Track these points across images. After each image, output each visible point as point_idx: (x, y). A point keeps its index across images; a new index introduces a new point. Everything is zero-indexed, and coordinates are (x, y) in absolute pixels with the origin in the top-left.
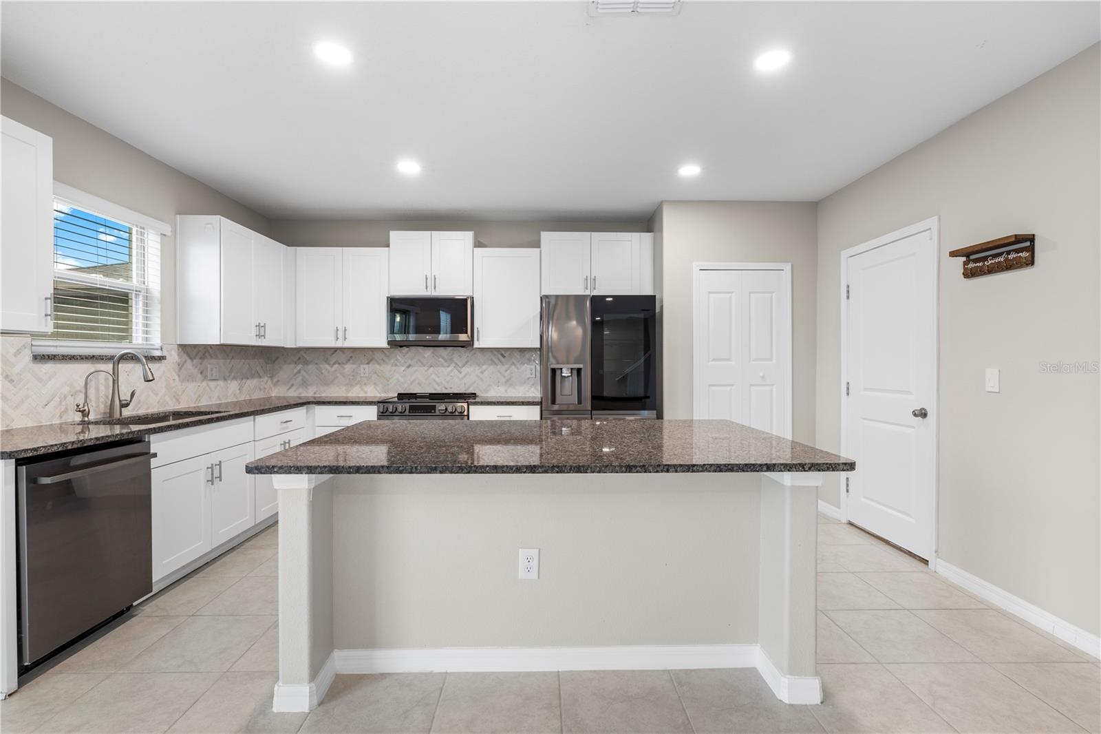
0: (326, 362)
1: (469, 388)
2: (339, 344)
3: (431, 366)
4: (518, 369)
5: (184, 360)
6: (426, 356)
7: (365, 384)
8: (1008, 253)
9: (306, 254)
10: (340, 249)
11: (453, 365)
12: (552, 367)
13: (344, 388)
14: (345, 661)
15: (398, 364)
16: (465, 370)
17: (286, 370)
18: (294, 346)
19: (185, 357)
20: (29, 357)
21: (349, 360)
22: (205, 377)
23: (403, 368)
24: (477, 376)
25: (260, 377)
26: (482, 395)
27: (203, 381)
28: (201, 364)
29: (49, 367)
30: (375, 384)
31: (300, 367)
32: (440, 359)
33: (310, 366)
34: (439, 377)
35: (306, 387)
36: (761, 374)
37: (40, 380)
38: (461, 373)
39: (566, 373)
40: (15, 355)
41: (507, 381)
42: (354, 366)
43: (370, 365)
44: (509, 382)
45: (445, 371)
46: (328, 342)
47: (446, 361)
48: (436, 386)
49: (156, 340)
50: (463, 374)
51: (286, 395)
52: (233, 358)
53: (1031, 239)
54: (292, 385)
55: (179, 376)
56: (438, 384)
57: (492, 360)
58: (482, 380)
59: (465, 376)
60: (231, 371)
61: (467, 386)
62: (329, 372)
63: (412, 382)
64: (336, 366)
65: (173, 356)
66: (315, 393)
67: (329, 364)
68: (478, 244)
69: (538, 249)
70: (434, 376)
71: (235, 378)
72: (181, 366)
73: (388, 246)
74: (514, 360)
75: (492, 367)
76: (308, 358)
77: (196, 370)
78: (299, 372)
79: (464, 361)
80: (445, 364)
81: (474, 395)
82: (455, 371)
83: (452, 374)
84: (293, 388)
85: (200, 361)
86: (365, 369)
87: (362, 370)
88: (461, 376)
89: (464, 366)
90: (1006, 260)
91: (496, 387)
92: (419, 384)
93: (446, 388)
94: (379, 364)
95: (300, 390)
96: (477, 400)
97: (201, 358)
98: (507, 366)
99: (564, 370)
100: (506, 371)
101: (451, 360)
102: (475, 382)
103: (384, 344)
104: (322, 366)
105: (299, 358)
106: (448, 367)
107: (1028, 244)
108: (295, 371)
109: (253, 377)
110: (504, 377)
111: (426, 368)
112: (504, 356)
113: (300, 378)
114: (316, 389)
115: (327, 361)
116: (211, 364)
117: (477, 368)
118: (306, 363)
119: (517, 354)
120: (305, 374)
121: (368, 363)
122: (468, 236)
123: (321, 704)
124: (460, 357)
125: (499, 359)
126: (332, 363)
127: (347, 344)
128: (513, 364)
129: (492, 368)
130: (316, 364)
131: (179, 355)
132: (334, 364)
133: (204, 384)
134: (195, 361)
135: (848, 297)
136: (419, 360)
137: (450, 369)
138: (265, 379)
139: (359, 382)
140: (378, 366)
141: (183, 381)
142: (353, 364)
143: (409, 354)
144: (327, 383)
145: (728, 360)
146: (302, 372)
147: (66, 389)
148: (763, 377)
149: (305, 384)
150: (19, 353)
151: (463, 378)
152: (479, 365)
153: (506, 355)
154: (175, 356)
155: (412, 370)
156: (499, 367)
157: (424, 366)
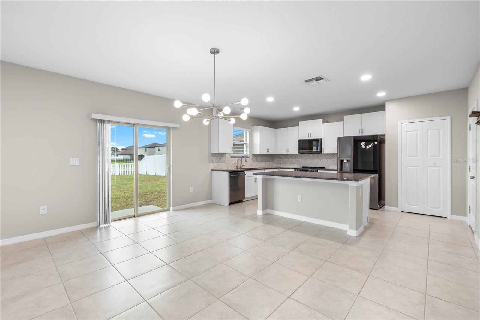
2: (287, 153)
3: (312, 159)
6: (311, 156)
7: (295, 164)
9: (279, 130)
10: (287, 128)
11: (318, 159)
12: (341, 159)
13: (289, 165)
14: (269, 211)
15: (303, 158)
16: (322, 160)
17: (276, 160)
18: (276, 154)
19: (253, 157)
20: (230, 157)
21: (290, 157)
22: (257, 161)
23: (304, 160)
24: (326, 162)
25: (270, 162)
26: (327, 168)
29: (232, 159)
30: (297, 164)
31: (279, 159)
32: (315, 157)
33: (281, 159)
36: (433, 162)
37: (231, 161)
39: (345, 161)
41: (335, 164)
42: (292, 159)
45: (316, 160)
46: (284, 153)
47: (316, 157)
48: (314, 165)
49: (248, 154)
50: (322, 161)
51: (276, 166)
52: (263, 157)
54: (277, 164)
57: (330, 157)
58: (327, 163)
60: (263, 160)
61: (323, 165)
63: (307, 163)
64: (287, 159)
65: (251, 157)
66: (282, 166)
68: (324, 122)
69: (343, 122)
70: (313, 162)
71: (264, 162)
72: (253, 159)
73: (298, 126)
78: (279, 160)
79: (322, 158)
80: (316, 158)
81: (324, 168)
82: (319, 160)
86: (294, 160)
88: (321, 162)
91: (332, 166)
92: (309, 164)
93: (316, 166)
94: (298, 158)
95: (279, 165)
96: (325, 169)
97: (257, 157)
99: (345, 160)
100: (335, 160)
101: (318, 157)
102: (325, 164)
103: (297, 153)
104: (284, 159)
105: (279, 157)
109: (268, 161)
110: (334, 162)
112: (334, 156)
113: (279, 162)
116: (259, 158)
117: (326, 160)
118: (280, 158)
121: (295, 158)
122: (321, 120)
123: (263, 215)
124: (321, 156)
125: (333, 157)
127: (289, 153)
129: (330, 160)
133: (257, 163)
134: (255, 158)
136: (309, 157)
137: (318, 160)
138: (271, 162)
139: (293, 163)
140: (298, 159)
141: (253, 162)
143: (306, 155)
144: (285, 163)
145: (416, 157)
147: (235, 163)
148: (434, 163)
149: (280, 164)
150: (229, 156)
151: (322, 162)
152: (327, 159)
153: (335, 156)
154: (251, 156)
155: (307, 160)
156: (333, 159)
157: (310, 159)
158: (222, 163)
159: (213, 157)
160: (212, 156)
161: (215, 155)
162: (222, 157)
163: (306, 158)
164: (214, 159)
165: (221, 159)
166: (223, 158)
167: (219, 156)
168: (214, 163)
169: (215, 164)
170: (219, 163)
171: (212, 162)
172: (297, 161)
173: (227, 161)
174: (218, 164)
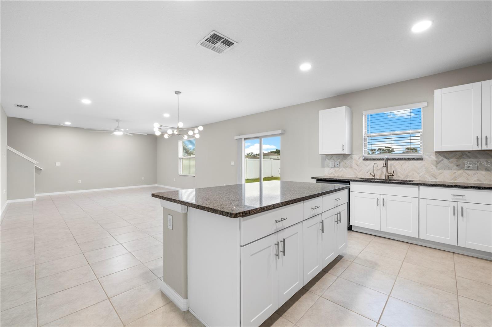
5: (440, 159)
19: (442, 158)
20: (362, 159)
22: (462, 168)
27: (460, 170)
28: (457, 161)
29: (368, 162)
37: (365, 165)
40: (359, 159)
55: (437, 167)
65: (431, 157)
72: (438, 163)
77: (453, 164)
85: (456, 160)
97: (457, 158)
116: (470, 161)
131: (436, 158)
133: (461, 171)
134: (451, 160)
141: (439, 169)
150: (359, 158)
154: (434, 158)
158: (345, 167)
159: (329, 160)
160: (327, 159)
161: (332, 157)
162: (345, 159)
164: (330, 162)
165: (342, 164)
166: (345, 161)
167: (339, 158)
168: (329, 167)
169: (332, 168)
170: (337, 167)
171: (326, 166)
173: (354, 166)
174: (337, 169)
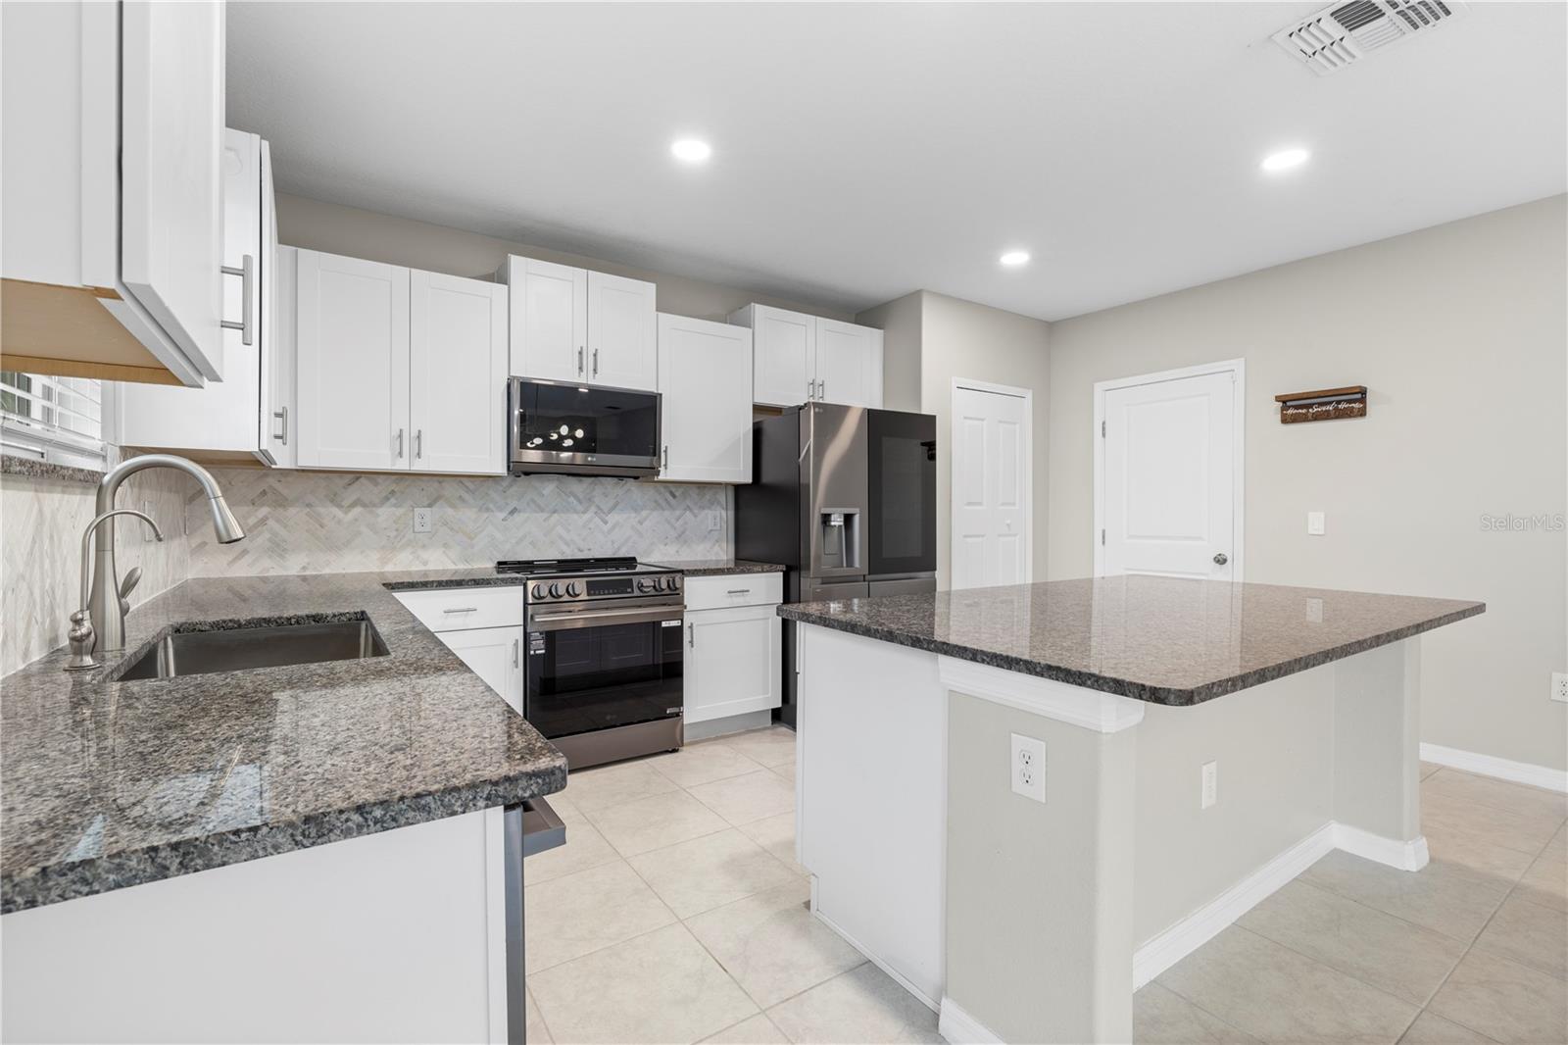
0: (332, 501)
1: (619, 549)
2: (402, 465)
3: (554, 512)
4: (696, 516)
6: (544, 492)
7: (424, 546)
8: (1339, 402)
10: (405, 270)
11: (593, 509)
13: (375, 555)
15: (491, 506)
16: (613, 518)
21: (387, 499)
23: (502, 515)
24: (633, 527)
30: (445, 545)
31: (264, 511)
32: (572, 499)
33: (292, 511)
34: (569, 531)
35: (281, 556)
36: (1009, 522)
38: (606, 523)
41: (680, 536)
42: (400, 511)
43: (434, 509)
44: (681, 538)
45: (578, 520)
47: (580, 502)
48: (564, 548)
50: (609, 525)
51: (228, 575)
53: (1363, 392)
56: (567, 544)
57: (656, 501)
58: (640, 534)
59: (614, 527)
61: (617, 545)
62: (339, 522)
63: (521, 541)
64: (358, 510)
66: (304, 568)
67: (340, 506)
70: (560, 530)
73: (505, 281)
74: (688, 502)
75: (655, 513)
76: (286, 492)
78: (263, 521)
79: (611, 503)
80: (580, 508)
81: (632, 561)
82: (597, 520)
83: (591, 526)
84: (248, 559)
86: (426, 517)
87: (417, 520)
88: (606, 528)
89: (610, 511)
90: (1336, 409)
91: (662, 547)
92: (532, 543)
93: (581, 551)
94: (453, 506)
95: (267, 562)
98: (678, 513)
99: (834, 518)
100: (678, 519)
101: (590, 500)
102: (632, 538)
103: (500, 468)
104: (321, 510)
105: (264, 493)
106: (584, 512)
107: (1359, 396)
108: (252, 521)
110: (675, 529)
111: (545, 515)
112: (674, 496)
113: (267, 535)
114: (306, 560)
115: (334, 499)
117: (633, 515)
118: (281, 502)
119: (694, 492)
120: (276, 527)
121: (430, 506)
122: (649, 289)
125: (668, 503)
126: (346, 503)
128: (688, 508)
130: (309, 505)
132: (353, 505)
135: (1104, 435)
136: (532, 500)
137: (586, 516)
139: (409, 543)
140: (450, 511)
142: (395, 506)
143: (514, 488)
144: (333, 546)
145: (980, 504)
146: (271, 522)
148: (1008, 525)
149: (278, 548)
151: (610, 531)
152: (636, 509)
153: (677, 494)
155: (518, 518)
156: (667, 513)
157: (542, 511)
163: (514, 504)
172: (445, 524)
